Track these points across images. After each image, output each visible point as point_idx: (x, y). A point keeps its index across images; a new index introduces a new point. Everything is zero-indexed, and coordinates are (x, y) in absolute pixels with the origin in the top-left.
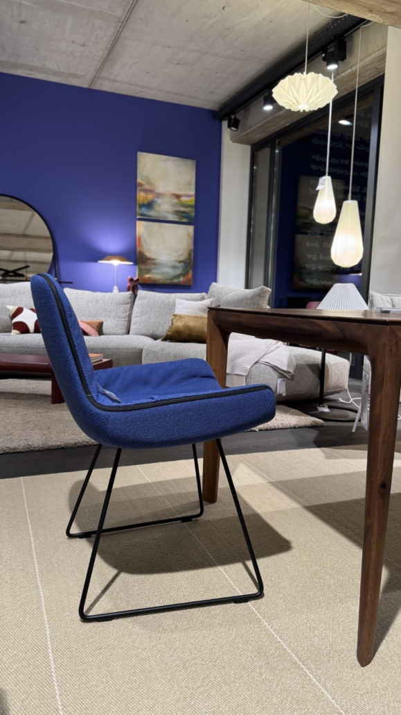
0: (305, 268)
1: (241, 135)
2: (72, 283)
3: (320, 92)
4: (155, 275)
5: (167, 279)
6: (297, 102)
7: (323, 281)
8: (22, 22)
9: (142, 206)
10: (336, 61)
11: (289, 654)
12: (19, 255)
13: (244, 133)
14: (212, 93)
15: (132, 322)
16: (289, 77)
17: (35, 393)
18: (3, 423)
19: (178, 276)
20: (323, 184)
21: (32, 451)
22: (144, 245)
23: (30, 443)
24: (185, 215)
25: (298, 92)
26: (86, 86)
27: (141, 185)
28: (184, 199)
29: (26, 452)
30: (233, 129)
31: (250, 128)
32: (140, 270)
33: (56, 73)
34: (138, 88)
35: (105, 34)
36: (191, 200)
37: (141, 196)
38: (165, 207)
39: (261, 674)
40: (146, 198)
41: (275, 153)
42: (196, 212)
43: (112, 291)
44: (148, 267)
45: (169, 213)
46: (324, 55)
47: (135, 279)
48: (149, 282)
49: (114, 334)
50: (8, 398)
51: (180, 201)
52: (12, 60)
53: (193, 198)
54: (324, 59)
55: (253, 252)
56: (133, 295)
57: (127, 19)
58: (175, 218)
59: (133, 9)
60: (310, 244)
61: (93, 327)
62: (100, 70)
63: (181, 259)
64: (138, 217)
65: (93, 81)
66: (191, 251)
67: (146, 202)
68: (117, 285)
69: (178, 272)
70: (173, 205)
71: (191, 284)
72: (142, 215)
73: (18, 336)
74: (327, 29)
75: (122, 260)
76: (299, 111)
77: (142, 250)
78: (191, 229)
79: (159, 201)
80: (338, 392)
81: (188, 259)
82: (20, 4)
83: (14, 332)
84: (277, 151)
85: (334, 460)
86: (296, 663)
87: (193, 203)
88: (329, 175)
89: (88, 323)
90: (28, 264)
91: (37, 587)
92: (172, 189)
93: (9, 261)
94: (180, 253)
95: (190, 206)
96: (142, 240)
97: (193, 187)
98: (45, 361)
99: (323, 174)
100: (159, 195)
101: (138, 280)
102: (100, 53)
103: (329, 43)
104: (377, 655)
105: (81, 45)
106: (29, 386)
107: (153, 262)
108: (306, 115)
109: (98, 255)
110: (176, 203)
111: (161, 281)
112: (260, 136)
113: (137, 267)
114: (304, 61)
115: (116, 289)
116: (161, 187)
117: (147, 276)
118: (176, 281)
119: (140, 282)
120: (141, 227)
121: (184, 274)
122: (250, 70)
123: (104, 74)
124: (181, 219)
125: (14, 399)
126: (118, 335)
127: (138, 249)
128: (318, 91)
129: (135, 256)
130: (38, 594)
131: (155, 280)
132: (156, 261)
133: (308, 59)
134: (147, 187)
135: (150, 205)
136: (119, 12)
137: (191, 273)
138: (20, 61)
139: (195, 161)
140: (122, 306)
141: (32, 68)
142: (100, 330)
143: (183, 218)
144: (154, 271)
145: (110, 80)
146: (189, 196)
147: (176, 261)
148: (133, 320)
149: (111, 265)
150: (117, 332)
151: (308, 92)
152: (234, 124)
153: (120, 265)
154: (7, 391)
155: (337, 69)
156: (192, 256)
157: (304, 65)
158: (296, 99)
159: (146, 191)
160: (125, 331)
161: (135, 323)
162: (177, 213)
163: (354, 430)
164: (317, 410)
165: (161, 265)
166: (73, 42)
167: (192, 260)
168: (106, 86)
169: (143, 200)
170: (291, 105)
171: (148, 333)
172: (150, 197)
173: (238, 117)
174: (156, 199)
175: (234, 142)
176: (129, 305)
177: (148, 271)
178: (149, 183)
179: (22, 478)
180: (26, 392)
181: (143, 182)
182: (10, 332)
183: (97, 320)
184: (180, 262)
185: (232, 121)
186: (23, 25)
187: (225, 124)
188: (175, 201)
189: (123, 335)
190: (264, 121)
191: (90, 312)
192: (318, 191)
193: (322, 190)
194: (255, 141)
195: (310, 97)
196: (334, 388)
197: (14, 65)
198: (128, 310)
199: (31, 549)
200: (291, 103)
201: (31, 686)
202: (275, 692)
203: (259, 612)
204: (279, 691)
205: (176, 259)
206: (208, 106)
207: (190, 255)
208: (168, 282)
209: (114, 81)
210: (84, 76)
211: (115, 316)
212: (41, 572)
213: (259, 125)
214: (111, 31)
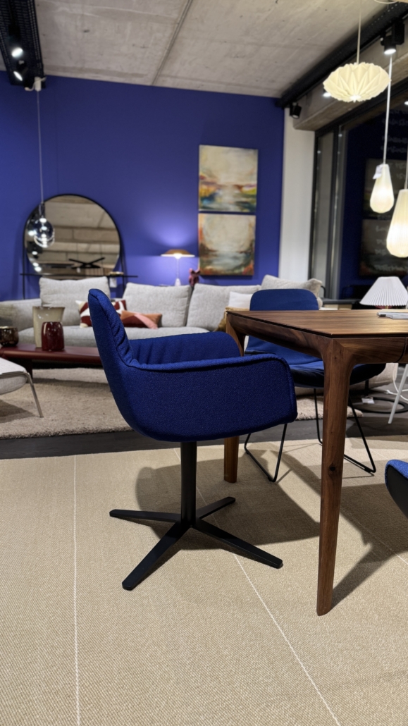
0: (374, 254)
1: (303, 122)
2: (136, 277)
3: (371, 83)
4: (217, 266)
5: (228, 270)
6: (349, 94)
7: (394, 266)
8: (86, 31)
9: (204, 199)
10: (393, 46)
11: (261, 602)
12: (95, 247)
13: (306, 120)
14: (273, 81)
15: (189, 315)
16: (340, 69)
17: (98, 381)
18: (66, 409)
19: (239, 267)
20: (380, 173)
21: (87, 434)
22: (206, 238)
23: (86, 427)
24: (247, 205)
25: (348, 84)
26: (149, 84)
27: (203, 178)
28: (246, 189)
29: (83, 434)
30: (295, 116)
31: (312, 115)
32: (202, 262)
33: (121, 74)
34: (199, 83)
35: (164, 35)
36: (253, 190)
37: (203, 189)
38: (227, 199)
39: (233, 614)
40: (208, 190)
41: (338, 137)
42: (258, 201)
43: (173, 284)
44: (210, 259)
45: (230, 204)
46: (382, 39)
47: (197, 271)
48: (211, 274)
49: (172, 326)
50: (74, 386)
51: (241, 191)
52: (79, 66)
53: (255, 188)
54: (383, 43)
55: (316, 240)
56: (191, 289)
57: (183, 20)
58: (237, 209)
59: (188, 10)
60: (380, 228)
61: (152, 320)
62: (161, 69)
63: (243, 249)
64: (200, 210)
65: (155, 79)
66: (252, 241)
67: (207, 195)
68: (179, 278)
69: (239, 262)
70: (235, 196)
71: (252, 274)
72: (204, 207)
73: (85, 329)
74: (384, 14)
75: (184, 253)
76: (352, 102)
77: (204, 243)
78: (252, 219)
79: (221, 193)
80: (387, 384)
81: (249, 249)
82: (83, 15)
83: (83, 325)
84: (340, 135)
85: (359, 450)
86: (264, 609)
87: (255, 193)
88: (387, 163)
89: (149, 317)
90: (103, 256)
91: (73, 541)
92: (235, 180)
93: (87, 253)
94: (242, 243)
95: (252, 196)
96: (204, 232)
97: (255, 176)
98: (95, 352)
99: (381, 162)
100: (220, 187)
101: (199, 272)
102: (160, 53)
103: (387, 27)
104: (335, 608)
105: (141, 47)
106: (94, 375)
107: (214, 253)
108: (358, 105)
109: (163, 249)
110: (238, 194)
111: (223, 273)
112: (323, 122)
113: (199, 259)
114: (356, 51)
115: (178, 282)
116: (223, 179)
117: (209, 267)
118: (237, 271)
119: (202, 273)
120: (203, 220)
121: (246, 265)
122: (310, 57)
123: (165, 72)
124: (242, 209)
125: (79, 387)
126: (176, 327)
127: (200, 242)
128: (368, 82)
129: (197, 248)
130: (73, 547)
131: (216, 272)
132: (217, 253)
133: (361, 48)
134: (208, 179)
135: (211, 198)
136: (175, 15)
137: (252, 264)
138: (87, 66)
139: (257, 151)
140: (180, 300)
141: (98, 72)
142: (159, 322)
143: (245, 208)
144: (215, 263)
145: (172, 77)
146: (251, 186)
147: (237, 252)
148: (191, 312)
149: (173, 258)
150: (175, 324)
151: (358, 83)
152: (296, 112)
153: (182, 258)
154: (74, 380)
155: (396, 53)
156: (254, 245)
157: (356, 56)
158: (346, 91)
159: (208, 184)
160: (182, 323)
161: (192, 316)
162: (238, 203)
163: (390, 422)
164: (361, 401)
165: (222, 256)
166: (134, 45)
167: (254, 250)
168: (169, 83)
169: (205, 193)
170: (342, 97)
171: (204, 326)
172: (212, 189)
173: (300, 105)
174: (217, 191)
175: (297, 128)
176: (186, 299)
177: (210, 263)
178: (211, 176)
179: (75, 456)
180: (90, 381)
181: (205, 175)
182: (79, 325)
183: (156, 313)
184: (241, 252)
185: (294, 109)
186: (86, 34)
187: (287, 111)
188: (237, 191)
189: (180, 327)
190: (326, 108)
191: (150, 306)
192: (375, 180)
193: (380, 178)
194: (319, 127)
195: (361, 88)
196: (381, 380)
197: (81, 70)
198: (186, 302)
199: (73, 513)
200: (342, 95)
201: (57, 609)
202: (240, 627)
203: (246, 571)
204: (244, 626)
205: (237, 249)
206: (271, 94)
207: (251, 245)
208: (230, 273)
209: (176, 77)
210: (146, 75)
211: (173, 309)
212: (78, 531)
213: (321, 111)
214: (169, 32)
